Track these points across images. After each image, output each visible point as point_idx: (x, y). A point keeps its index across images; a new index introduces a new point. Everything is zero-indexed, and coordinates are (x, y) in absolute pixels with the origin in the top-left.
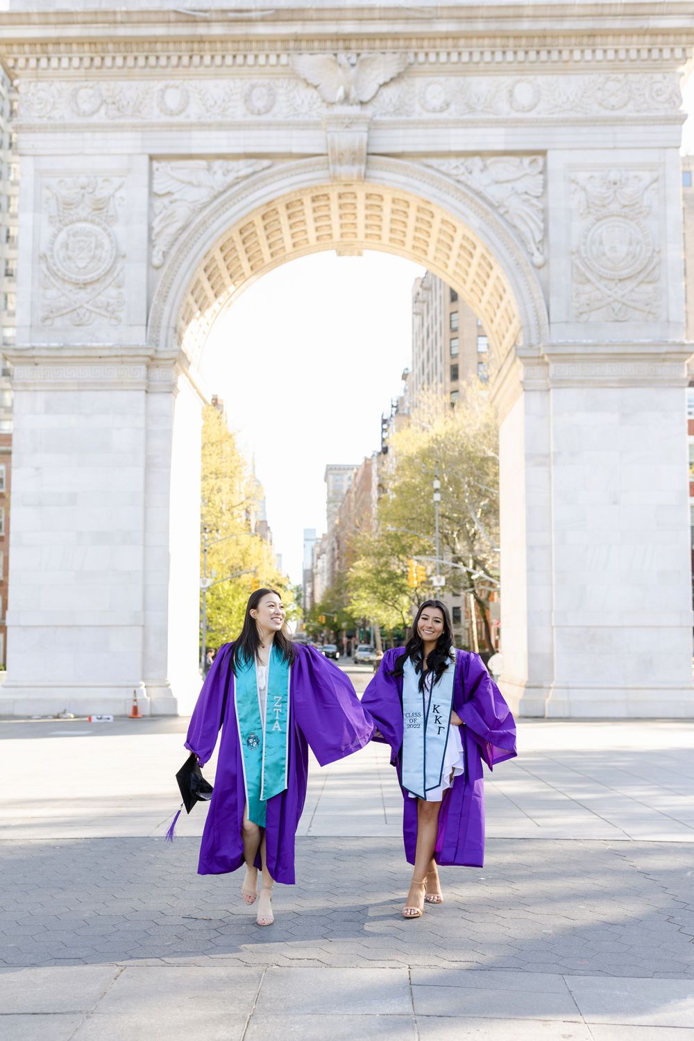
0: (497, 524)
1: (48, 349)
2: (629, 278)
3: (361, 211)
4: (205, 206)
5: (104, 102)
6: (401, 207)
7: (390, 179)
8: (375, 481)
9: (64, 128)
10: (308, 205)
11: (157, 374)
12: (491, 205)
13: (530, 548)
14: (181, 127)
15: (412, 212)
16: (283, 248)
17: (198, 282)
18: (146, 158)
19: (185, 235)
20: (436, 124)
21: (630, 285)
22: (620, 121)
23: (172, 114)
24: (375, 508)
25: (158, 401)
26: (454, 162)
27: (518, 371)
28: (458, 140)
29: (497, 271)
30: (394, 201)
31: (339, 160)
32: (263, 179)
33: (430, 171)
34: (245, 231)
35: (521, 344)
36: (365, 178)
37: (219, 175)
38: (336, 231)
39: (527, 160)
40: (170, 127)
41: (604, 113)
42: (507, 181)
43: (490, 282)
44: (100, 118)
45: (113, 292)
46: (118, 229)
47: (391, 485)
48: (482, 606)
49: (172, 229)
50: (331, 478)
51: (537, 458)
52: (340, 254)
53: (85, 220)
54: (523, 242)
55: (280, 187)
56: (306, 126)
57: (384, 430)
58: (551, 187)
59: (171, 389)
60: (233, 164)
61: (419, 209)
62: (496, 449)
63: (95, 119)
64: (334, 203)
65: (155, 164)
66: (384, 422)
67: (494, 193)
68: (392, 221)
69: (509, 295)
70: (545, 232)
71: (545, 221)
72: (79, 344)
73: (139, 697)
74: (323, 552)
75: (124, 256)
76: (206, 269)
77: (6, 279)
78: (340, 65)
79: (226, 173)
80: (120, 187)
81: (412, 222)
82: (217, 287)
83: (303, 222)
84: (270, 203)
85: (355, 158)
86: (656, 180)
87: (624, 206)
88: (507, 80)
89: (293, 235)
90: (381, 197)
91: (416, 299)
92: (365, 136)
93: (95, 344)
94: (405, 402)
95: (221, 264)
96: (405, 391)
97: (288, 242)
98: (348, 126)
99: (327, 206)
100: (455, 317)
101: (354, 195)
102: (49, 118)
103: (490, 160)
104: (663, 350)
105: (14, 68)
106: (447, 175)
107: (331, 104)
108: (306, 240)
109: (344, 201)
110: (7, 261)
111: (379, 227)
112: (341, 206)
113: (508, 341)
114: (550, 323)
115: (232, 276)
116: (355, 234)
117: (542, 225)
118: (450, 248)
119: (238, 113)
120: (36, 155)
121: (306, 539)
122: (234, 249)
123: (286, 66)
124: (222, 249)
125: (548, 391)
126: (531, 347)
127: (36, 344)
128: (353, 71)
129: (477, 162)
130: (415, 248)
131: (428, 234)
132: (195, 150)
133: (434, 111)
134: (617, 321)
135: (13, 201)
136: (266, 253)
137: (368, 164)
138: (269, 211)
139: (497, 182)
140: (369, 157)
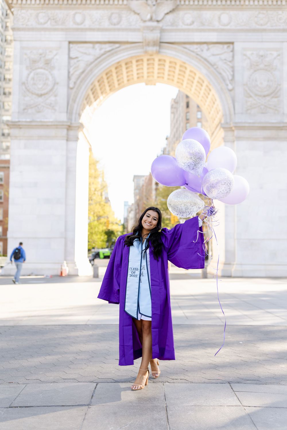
1: (26, 122)
2: (268, 95)
3: (156, 67)
4: (92, 63)
5: (49, 19)
6: (173, 65)
7: (169, 53)
8: (154, 181)
9: (32, 29)
10: (134, 63)
11: (72, 133)
12: (211, 64)
14: (82, 30)
15: (178, 67)
16: (123, 82)
17: (88, 95)
18: (67, 43)
19: (83, 76)
20: (188, 30)
21: (268, 98)
22: (264, 30)
23: (78, 24)
24: (154, 192)
25: (71, 144)
26: (195, 46)
27: (221, 133)
28: (197, 37)
29: (213, 92)
30: (170, 62)
31: (148, 45)
32: (116, 52)
33: (185, 50)
34: (108, 74)
35: (223, 122)
36: (158, 52)
37: (98, 50)
38: (145, 75)
39: (226, 46)
40: (77, 30)
41: (258, 27)
42: (218, 55)
43: (210, 97)
44: (48, 25)
45: (53, 98)
46: (55, 72)
49: (78, 73)
50: (135, 180)
52: (146, 84)
53: (42, 68)
54: (224, 80)
55: (123, 55)
56: (134, 30)
58: (236, 57)
59: (77, 139)
60: (104, 46)
61: (181, 66)
63: (46, 26)
64: (145, 63)
65: (71, 45)
67: (212, 59)
68: (169, 71)
69: (218, 102)
70: (233, 76)
71: (233, 71)
72: (38, 120)
73: (63, 268)
74: (132, 210)
75: (58, 83)
76: (92, 90)
77: (3, 96)
78: (149, 5)
79: (101, 49)
80: (56, 54)
81: (177, 71)
82: (96, 98)
83: (132, 71)
84: (118, 63)
85: (155, 44)
86: (279, 55)
87: (266, 66)
88: (218, 13)
89: (128, 76)
90: (165, 61)
91: (172, 107)
92: (159, 35)
93: (45, 120)
94: (167, 150)
95: (98, 88)
96: (167, 145)
97: (125, 79)
98: (152, 30)
99: (142, 64)
100: (188, 114)
101: (154, 60)
102: (26, 25)
103: (211, 46)
104: (282, 125)
105: (12, 3)
106: (193, 52)
107: (145, 21)
108: (133, 79)
109: (150, 62)
110: (4, 89)
111: (163, 74)
112: (148, 64)
113: (217, 121)
114: (235, 113)
115: (102, 93)
116: (153, 76)
117: (232, 73)
118: (193, 82)
119: (106, 24)
120: (21, 41)
121: (125, 205)
122: (103, 82)
123: (126, 5)
124: (99, 81)
125: (234, 141)
126: (227, 123)
127: (21, 120)
128: (154, 8)
129: (205, 46)
130: (178, 82)
131: (184, 77)
132: (88, 40)
133: (187, 25)
134: (263, 113)
135: (7, 64)
136: (116, 83)
137: (160, 46)
138: (118, 66)
139: (213, 55)
140: (160, 43)
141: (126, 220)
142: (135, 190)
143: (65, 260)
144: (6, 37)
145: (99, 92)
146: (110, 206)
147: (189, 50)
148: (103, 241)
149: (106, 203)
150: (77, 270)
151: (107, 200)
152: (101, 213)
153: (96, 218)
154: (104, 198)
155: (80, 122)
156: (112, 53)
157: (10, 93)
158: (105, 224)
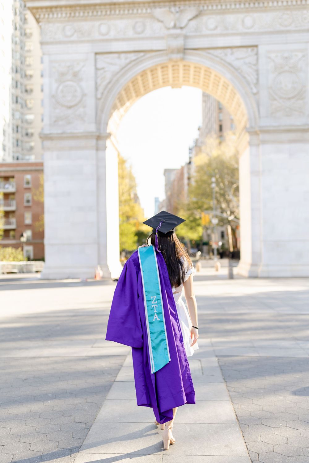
2: (293, 98)
3: (181, 71)
4: (118, 73)
5: (75, 31)
6: (198, 70)
7: (193, 59)
8: (186, 176)
9: (60, 43)
10: (159, 72)
11: (101, 142)
12: (235, 69)
13: (252, 210)
14: (108, 41)
15: (203, 72)
16: (149, 87)
17: (115, 104)
18: (92, 56)
19: (110, 86)
20: (212, 36)
21: (293, 100)
22: (289, 32)
23: (103, 35)
24: (186, 188)
25: (100, 153)
26: (219, 51)
27: (247, 138)
28: (221, 42)
29: (238, 96)
30: (195, 67)
31: (172, 52)
32: (141, 61)
34: (134, 82)
35: (248, 126)
36: (183, 59)
37: (123, 60)
38: (171, 79)
39: (250, 49)
40: (103, 41)
41: (282, 28)
42: (242, 58)
43: (235, 100)
44: (74, 38)
45: (82, 109)
46: (83, 84)
47: (193, 179)
48: (234, 231)
49: (105, 83)
50: (166, 175)
51: (254, 173)
52: (173, 87)
53: (70, 80)
54: (248, 83)
55: (148, 64)
56: (158, 38)
57: (190, 153)
58: (260, 61)
59: (105, 148)
60: (129, 55)
61: (206, 71)
63: (73, 38)
64: (170, 69)
65: (98, 56)
66: (190, 149)
67: (236, 63)
68: (195, 75)
69: (243, 106)
70: (258, 79)
71: (258, 75)
73: (97, 272)
75: (86, 95)
76: (119, 98)
77: (25, 94)
78: (171, 12)
79: (126, 59)
80: (83, 66)
81: (202, 75)
82: (122, 104)
83: (157, 76)
84: (144, 71)
85: (179, 51)
86: (304, 56)
87: (291, 68)
88: (241, 16)
89: (153, 82)
90: (189, 66)
92: (182, 42)
94: (199, 141)
95: (124, 96)
96: (199, 135)
97: (151, 85)
98: (176, 38)
99: (167, 70)
101: (178, 66)
102: (54, 39)
103: (235, 50)
105: (39, 18)
106: (217, 57)
107: (169, 29)
108: (159, 84)
109: (174, 68)
110: (26, 86)
112: (173, 70)
113: (242, 124)
114: (260, 117)
115: (129, 100)
116: (179, 80)
117: (256, 76)
118: (218, 86)
119: (131, 34)
120: (49, 54)
121: (156, 201)
122: (129, 89)
123: (150, 13)
124: (125, 90)
125: (258, 145)
126: (252, 127)
127: (52, 132)
128: (177, 15)
129: (229, 51)
130: (204, 85)
131: (209, 80)
132: (113, 50)
133: (211, 30)
134: (288, 116)
135: (28, 59)
136: (142, 89)
137: (184, 53)
138: (143, 74)
139: (237, 59)
140: (184, 50)
142: (166, 185)
143: (99, 263)
145: (125, 99)
146: (139, 203)
147: (213, 55)
148: (134, 242)
149: (135, 202)
150: (110, 273)
151: (136, 198)
152: (130, 214)
153: (125, 219)
154: (132, 196)
155: (108, 131)
156: (137, 62)
157: (32, 91)
158: (135, 225)
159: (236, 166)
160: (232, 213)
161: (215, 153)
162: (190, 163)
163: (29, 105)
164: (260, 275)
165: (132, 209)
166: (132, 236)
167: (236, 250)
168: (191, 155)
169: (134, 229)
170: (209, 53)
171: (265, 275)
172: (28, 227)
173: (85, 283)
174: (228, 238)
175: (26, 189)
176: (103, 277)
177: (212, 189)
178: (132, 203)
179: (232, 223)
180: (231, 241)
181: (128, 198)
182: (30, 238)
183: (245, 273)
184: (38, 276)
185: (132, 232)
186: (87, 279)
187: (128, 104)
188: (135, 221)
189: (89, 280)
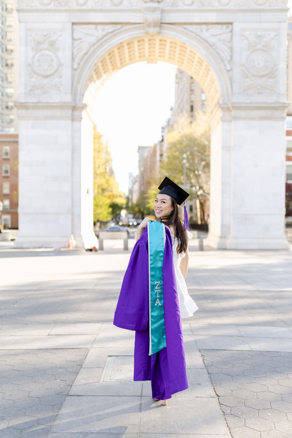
0: (209, 172)
1: (33, 103)
2: (265, 76)
3: (157, 46)
4: (95, 44)
6: (174, 45)
7: (169, 34)
8: (158, 153)
9: (37, 11)
10: (136, 44)
11: (76, 113)
12: (210, 45)
13: (223, 184)
14: (85, 11)
15: (178, 47)
16: (125, 61)
17: (92, 75)
18: (70, 24)
19: (86, 57)
20: (188, 11)
21: (265, 79)
22: (263, 10)
23: (81, 5)
24: (158, 164)
25: (76, 124)
26: (195, 27)
27: (219, 113)
28: (197, 18)
29: (212, 72)
30: (171, 42)
31: (149, 26)
32: (118, 33)
34: (111, 54)
35: (221, 102)
36: (159, 33)
37: (100, 31)
38: (147, 54)
39: (225, 26)
40: (80, 11)
41: (257, 7)
42: (217, 35)
43: (209, 76)
44: (51, 7)
45: (58, 79)
46: (60, 54)
47: (165, 155)
48: (202, 205)
49: (81, 54)
50: (140, 151)
51: (226, 148)
52: (148, 63)
53: (46, 50)
54: (223, 60)
55: (124, 37)
56: (136, 11)
57: (162, 132)
58: (234, 38)
59: (81, 119)
60: (106, 27)
61: (181, 46)
62: (209, 142)
63: (49, 7)
64: (147, 43)
65: (75, 27)
66: (163, 128)
67: (212, 40)
68: (170, 50)
69: (217, 82)
70: (231, 57)
71: (232, 52)
72: (45, 101)
73: (70, 241)
74: (136, 182)
75: (62, 65)
76: (95, 70)
77: (6, 68)
79: (103, 30)
80: (60, 36)
81: (178, 51)
82: (99, 77)
83: (134, 50)
84: (121, 43)
85: (155, 25)
86: (276, 35)
87: (263, 46)
89: (130, 56)
90: (165, 41)
91: (177, 77)
92: (159, 16)
93: (51, 101)
94: (172, 120)
95: (101, 68)
96: (172, 115)
97: (127, 58)
98: (153, 11)
99: (144, 44)
100: (192, 85)
101: (155, 40)
102: (31, 6)
103: (210, 26)
104: (277, 105)
106: (193, 32)
107: (146, 2)
108: (135, 58)
109: (151, 42)
110: (6, 60)
111: (164, 53)
112: (150, 44)
113: (215, 101)
114: (232, 94)
115: (105, 72)
116: (154, 55)
117: (230, 54)
118: (193, 62)
119: (108, 5)
120: (25, 22)
121: (130, 176)
122: (106, 62)
124: (102, 62)
125: (231, 121)
126: (224, 103)
127: (27, 101)
129: (205, 27)
130: (179, 61)
131: (184, 56)
132: (90, 21)
133: (188, 5)
134: (259, 93)
135: (8, 34)
136: (118, 63)
137: (161, 27)
138: (120, 46)
139: (213, 35)
140: (161, 24)
141: (131, 192)
142: (140, 161)
143: (72, 233)
144: (6, 6)
145: (102, 71)
146: (114, 178)
147: (189, 30)
148: (108, 213)
149: (111, 175)
150: (84, 243)
151: (112, 172)
152: (106, 186)
153: (100, 191)
154: (108, 170)
155: (84, 102)
156: (113, 34)
157: (12, 65)
158: (109, 197)
159: (206, 143)
160: (201, 188)
161: (187, 131)
162: (162, 140)
163: (10, 79)
164: (228, 247)
165: (107, 181)
166: (107, 207)
167: (203, 223)
168: (163, 134)
169: (108, 201)
170: (185, 29)
171: (233, 247)
172: (6, 196)
173: (58, 253)
174: (197, 211)
175: (5, 159)
176: (76, 247)
177: (183, 165)
178: (107, 177)
179: (201, 197)
180: (199, 214)
181: (104, 171)
182: (8, 207)
183: (214, 245)
184: (12, 244)
185: (107, 204)
186: (60, 248)
187: (104, 77)
188: (110, 193)
189: (62, 250)
